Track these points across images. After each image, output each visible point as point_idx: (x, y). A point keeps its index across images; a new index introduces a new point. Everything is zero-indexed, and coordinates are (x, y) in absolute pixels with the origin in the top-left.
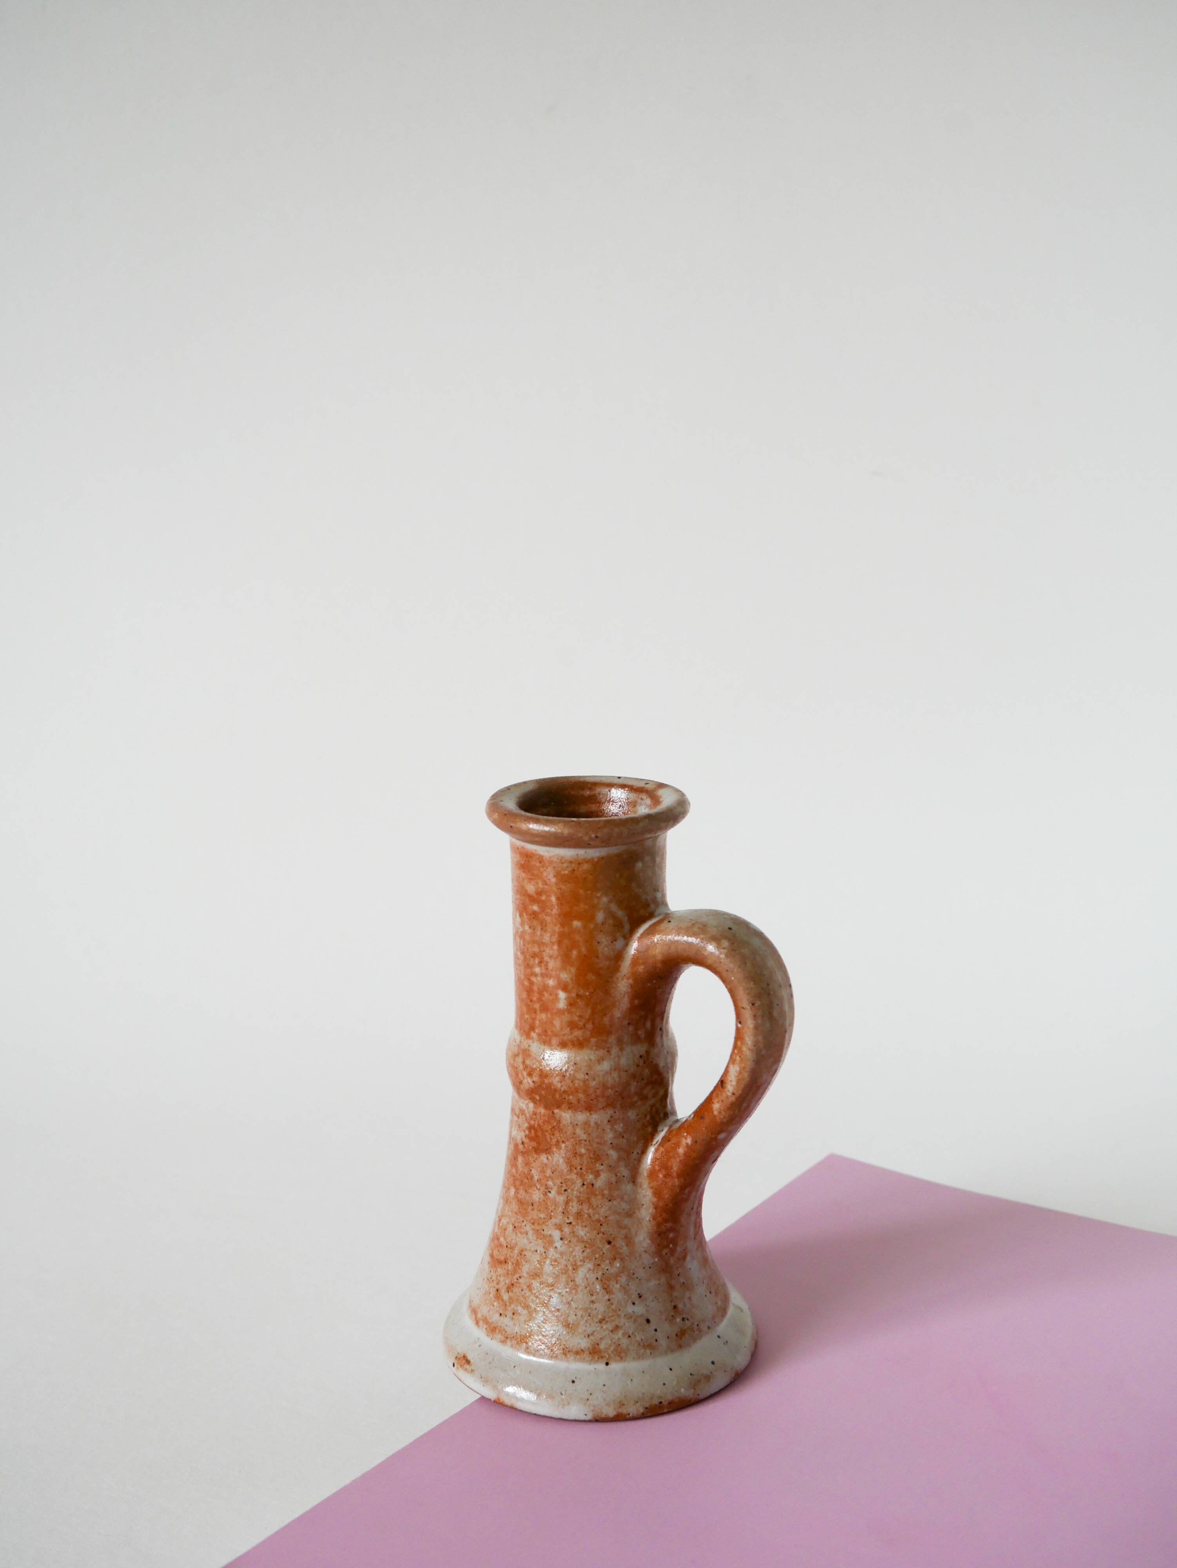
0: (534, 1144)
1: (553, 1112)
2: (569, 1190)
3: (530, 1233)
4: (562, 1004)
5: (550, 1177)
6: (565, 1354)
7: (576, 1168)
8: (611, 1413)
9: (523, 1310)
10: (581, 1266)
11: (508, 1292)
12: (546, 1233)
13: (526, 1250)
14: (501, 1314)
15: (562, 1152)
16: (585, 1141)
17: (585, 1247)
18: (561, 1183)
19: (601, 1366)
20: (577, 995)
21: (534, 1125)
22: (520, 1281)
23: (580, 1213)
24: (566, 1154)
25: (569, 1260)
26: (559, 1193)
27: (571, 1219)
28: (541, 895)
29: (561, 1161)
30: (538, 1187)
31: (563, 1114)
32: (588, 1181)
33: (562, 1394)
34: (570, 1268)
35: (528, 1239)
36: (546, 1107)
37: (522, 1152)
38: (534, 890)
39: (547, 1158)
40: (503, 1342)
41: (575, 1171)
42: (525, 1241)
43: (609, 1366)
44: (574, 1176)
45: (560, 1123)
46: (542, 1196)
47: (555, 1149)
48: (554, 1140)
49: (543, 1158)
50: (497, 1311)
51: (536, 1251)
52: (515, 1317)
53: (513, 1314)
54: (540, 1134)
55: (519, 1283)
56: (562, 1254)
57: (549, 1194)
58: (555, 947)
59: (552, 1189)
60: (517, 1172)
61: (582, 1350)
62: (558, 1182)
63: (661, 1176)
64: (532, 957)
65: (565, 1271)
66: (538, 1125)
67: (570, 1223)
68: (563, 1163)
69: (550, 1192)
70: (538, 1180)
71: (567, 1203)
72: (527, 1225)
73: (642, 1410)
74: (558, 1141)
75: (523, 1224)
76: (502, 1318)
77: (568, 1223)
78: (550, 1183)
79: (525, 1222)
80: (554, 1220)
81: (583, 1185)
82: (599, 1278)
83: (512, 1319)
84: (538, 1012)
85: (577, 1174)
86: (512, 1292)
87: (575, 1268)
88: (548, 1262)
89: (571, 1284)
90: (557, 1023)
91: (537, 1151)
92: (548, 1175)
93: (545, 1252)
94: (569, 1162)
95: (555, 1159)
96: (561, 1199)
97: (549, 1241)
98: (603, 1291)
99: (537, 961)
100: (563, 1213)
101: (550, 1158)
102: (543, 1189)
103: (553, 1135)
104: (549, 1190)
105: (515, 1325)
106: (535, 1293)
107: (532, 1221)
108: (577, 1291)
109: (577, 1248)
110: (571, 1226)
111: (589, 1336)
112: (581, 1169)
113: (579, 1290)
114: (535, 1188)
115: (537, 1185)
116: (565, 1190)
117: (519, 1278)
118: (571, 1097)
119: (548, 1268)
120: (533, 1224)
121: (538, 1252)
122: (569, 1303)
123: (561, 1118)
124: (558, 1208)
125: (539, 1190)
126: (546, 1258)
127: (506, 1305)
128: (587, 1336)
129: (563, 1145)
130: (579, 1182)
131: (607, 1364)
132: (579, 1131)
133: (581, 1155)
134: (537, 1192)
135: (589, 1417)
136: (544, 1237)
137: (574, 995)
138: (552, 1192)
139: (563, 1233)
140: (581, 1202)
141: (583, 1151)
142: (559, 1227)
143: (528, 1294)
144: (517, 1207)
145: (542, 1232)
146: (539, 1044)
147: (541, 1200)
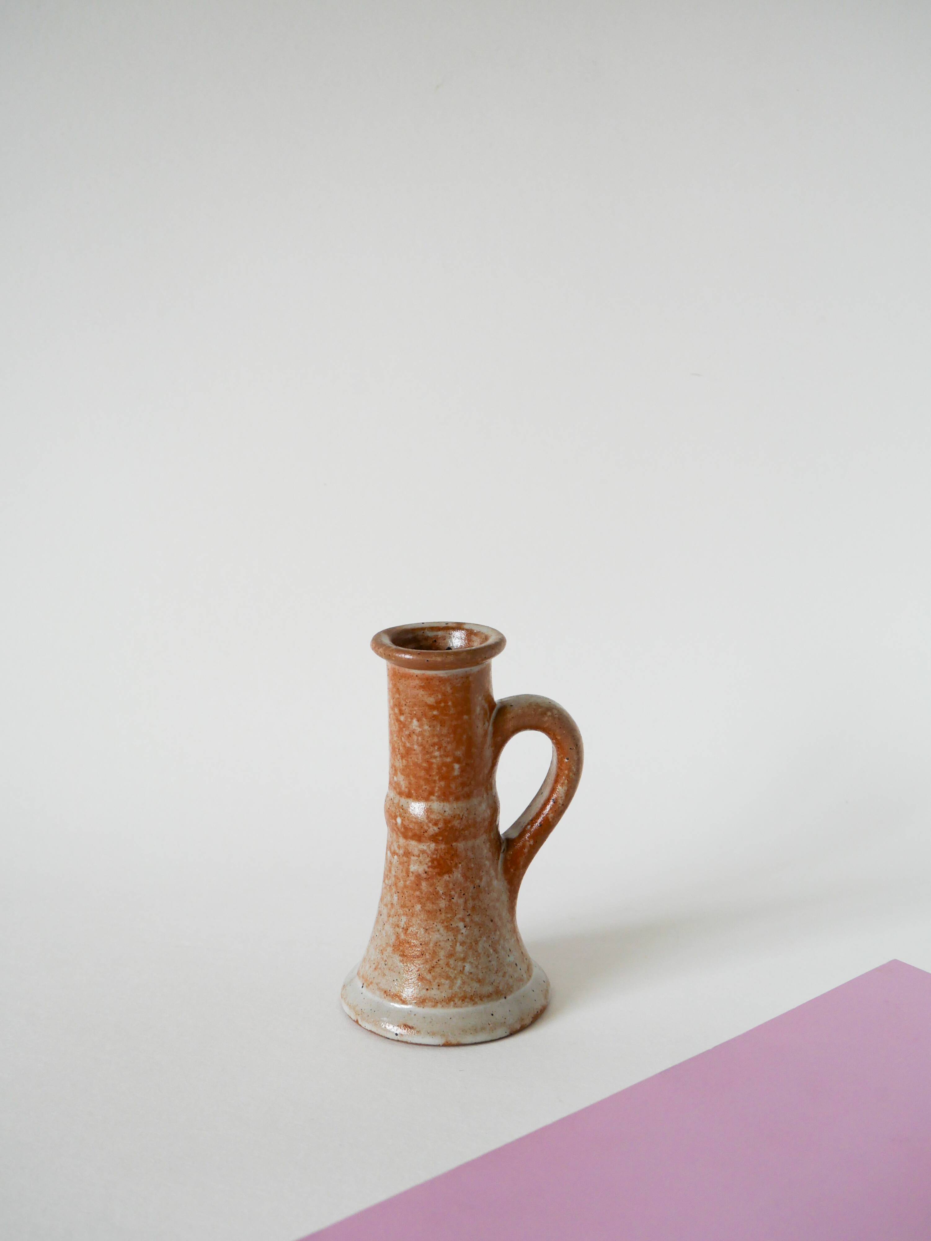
0: (437, 870)
1: (452, 846)
2: (466, 894)
3: (442, 930)
4: (456, 773)
5: (453, 889)
6: (481, 1000)
7: (469, 878)
8: (518, 1026)
9: (445, 981)
10: (480, 940)
11: (430, 973)
12: (454, 926)
13: (440, 941)
14: (427, 989)
15: (460, 870)
16: (473, 859)
17: (480, 927)
18: (461, 890)
19: (503, 1000)
20: (466, 764)
21: (436, 857)
22: (439, 963)
23: (474, 906)
24: (462, 870)
25: (472, 939)
26: (460, 897)
27: (469, 912)
28: (440, 703)
29: (459, 876)
30: (444, 898)
31: (459, 845)
32: (477, 884)
33: (489, 1024)
34: (474, 944)
35: (440, 934)
36: (446, 843)
37: (425, 878)
38: (434, 701)
39: (449, 877)
40: (434, 1006)
41: (469, 880)
42: (438, 936)
43: (507, 999)
44: (468, 884)
45: (457, 851)
46: (447, 903)
47: (454, 869)
48: (453, 864)
49: (446, 877)
50: (423, 988)
51: (448, 940)
52: (440, 987)
53: (439, 986)
54: (442, 862)
55: (439, 964)
56: (467, 936)
57: (453, 900)
58: (452, 736)
59: (454, 896)
60: (422, 893)
61: (491, 993)
62: (458, 890)
63: (512, 870)
64: (432, 746)
65: (471, 947)
66: (440, 856)
67: (469, 915)
68: (461, 876)
69: (453, 898)
70: (443, 893)
71: (466, 902)
72: (437, 925)
73: (531, 1020)
74: (456, 864)
75: (434, 925)
76: (428, 991)
77: (468, 915)
78: (453, 893)
79: (435, 923)
80: (458, 916)
81: (474, 887)
82: (490, 945)
83: (438, 989)
84: (438, 782)
85: (470, 882)
86: (434, 972)
87: (477, 942)
88: (458, 944)
89: (476, 953)
90: (453, 786)
91: (440, 874)
92: (451, 888)
93: (455, 939)
94: (465, 876)
95: (455, 876)
96: (461, 901)
97: (457, 930)
98: (494, 952)
99: (436, 747)
100: (464, 910)
101: (451, 876)
102: (448, 898)
103: (453, 860)
104: (453, 897)
105: (442, 992)
106: (453, 968)
107: (442, 921)
108: (480, 958)
109: (475, 930)
110: (470, 916)
111: (492, 983)
112: (472, 878)
113: (481, 956)
114: (441, 899)
115: (442, 897)
116: (464, 894)
117: (438, 962)
118: (466, 832)
119: (459, 948)
120: (443, 923)
121: (450, 940)
122: (477, 967)
123: (458, 848)
124: (460, 907)
125: (445, 899)
126: (456, 942)
127: (430, 982)
128: (491, 984)
129: (460, 865)
130: (472, 887)
131: (505, 998)
132: (469, 853)
133: (472, 869)
134: (443, 901)
135: (508, 1033)
136: (453, 929)
137: (464, 764)
138: (454, 898)
139: (466, 922)
140: (474, 899)
141: (473, 866)
142: (463, 920)
143: (447, 969)
144: (426, 916)
145: (451, 926)
146: (439, 803)
147: (447, 906)
